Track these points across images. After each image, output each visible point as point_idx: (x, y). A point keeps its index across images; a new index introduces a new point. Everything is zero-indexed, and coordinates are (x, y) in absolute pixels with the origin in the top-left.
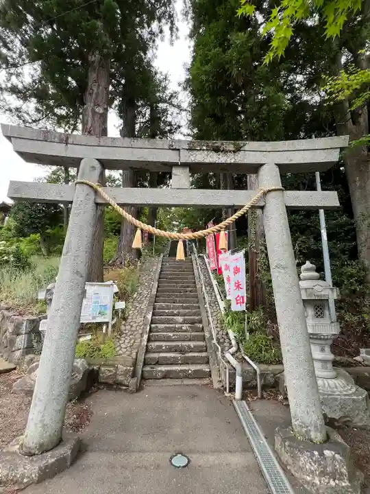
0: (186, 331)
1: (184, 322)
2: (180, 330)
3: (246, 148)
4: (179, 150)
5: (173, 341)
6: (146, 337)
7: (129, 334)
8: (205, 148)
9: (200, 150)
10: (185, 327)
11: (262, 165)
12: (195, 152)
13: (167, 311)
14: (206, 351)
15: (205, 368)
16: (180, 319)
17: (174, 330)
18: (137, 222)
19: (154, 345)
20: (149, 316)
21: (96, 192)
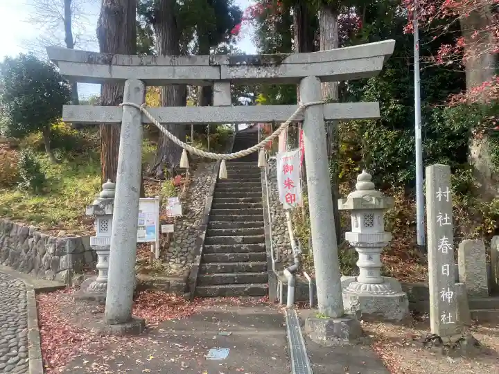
0: (246, 251)
1: (244, 241)
2: (239, 249)
3: (287, 60)
4: (219, 66)
5: (230, 261)
6: (198, 257)
7: (179, 255)
8: (245, 63)
9: (240, 65)
10: (244, 247)
11: (302, 78)
12: (235, 68)
13: (224, 230)
14: (266, 270)
15: (263, 286)
16: (240, 238)
17: (232, 250)
18: (182, 144)
19: (208, 266)
20: (203, 236)
21: (142, 113)
